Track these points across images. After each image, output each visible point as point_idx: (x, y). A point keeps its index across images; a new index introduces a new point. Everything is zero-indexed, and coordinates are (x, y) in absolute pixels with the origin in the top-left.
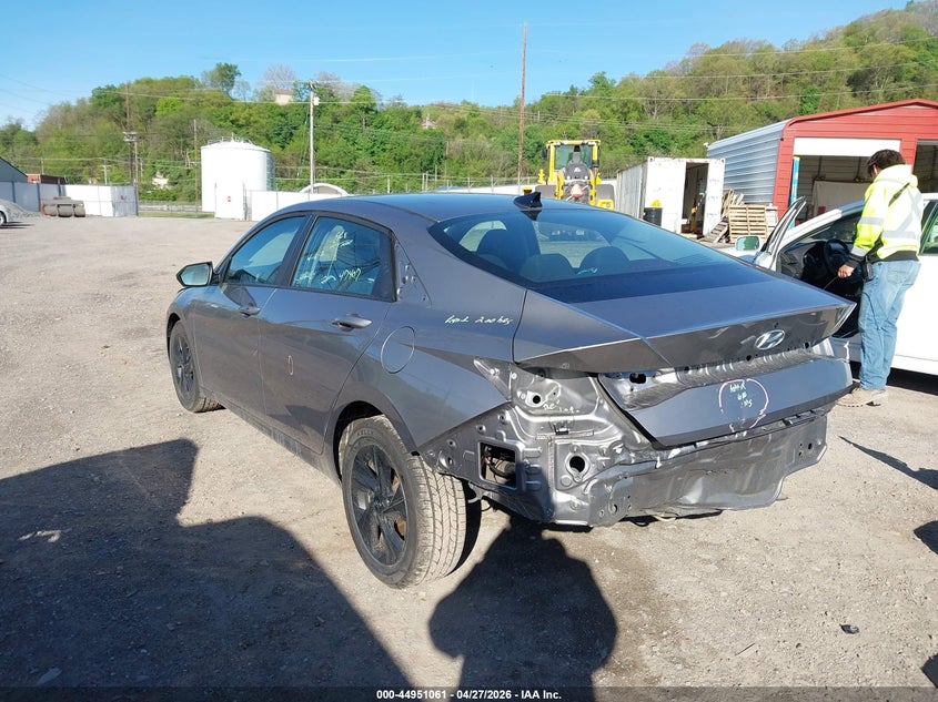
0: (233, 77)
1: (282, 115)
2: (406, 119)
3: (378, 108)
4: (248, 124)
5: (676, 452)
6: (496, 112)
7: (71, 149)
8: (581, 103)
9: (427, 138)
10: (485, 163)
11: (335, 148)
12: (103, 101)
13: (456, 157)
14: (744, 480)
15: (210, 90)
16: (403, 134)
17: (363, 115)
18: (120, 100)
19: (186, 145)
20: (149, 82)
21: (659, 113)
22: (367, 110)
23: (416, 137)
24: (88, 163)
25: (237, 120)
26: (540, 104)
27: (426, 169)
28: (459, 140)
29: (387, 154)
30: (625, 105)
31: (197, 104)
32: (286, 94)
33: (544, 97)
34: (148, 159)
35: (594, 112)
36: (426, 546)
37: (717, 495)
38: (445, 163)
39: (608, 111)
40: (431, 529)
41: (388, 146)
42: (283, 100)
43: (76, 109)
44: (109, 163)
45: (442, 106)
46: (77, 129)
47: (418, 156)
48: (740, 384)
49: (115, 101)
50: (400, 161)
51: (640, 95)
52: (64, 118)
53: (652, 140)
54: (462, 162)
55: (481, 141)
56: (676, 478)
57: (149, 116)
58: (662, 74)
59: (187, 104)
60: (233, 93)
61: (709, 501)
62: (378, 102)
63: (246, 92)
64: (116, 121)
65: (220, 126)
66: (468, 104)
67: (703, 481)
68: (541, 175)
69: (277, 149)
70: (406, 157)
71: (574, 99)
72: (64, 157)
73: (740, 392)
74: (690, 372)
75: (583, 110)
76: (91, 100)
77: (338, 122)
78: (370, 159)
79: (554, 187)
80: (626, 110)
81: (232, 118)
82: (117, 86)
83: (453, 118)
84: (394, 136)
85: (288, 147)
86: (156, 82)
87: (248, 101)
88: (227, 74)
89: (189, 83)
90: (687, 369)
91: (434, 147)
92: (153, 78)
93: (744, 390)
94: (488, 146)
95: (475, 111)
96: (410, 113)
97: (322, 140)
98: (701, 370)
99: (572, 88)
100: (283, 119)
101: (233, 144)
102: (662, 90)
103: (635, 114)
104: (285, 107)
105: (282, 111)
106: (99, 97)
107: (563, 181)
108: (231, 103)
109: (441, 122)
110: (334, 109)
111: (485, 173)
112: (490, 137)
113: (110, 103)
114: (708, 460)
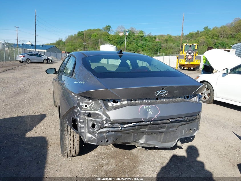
0: (110, 29)
1: (121, 38)
2: (152, 39)
3: (145, 36)
4: (112, 40)
5: (126, 126)
6: (176, 38)
7: (72, 45)
8: (200, 35)
9: (157, 44)
10: (172, 50)
11: (133, 46)
12: (80, 34)
13: (164, 49)
14: (161, 138)
15: (104, 31)
16: (151, 43)
17: (141, 38)
18: (83, 34)
19: (98, 45)
20: (90, 30)
21: (223, 37)
22: (142, 37)
23: (154, 43)
24: (76, 49)
25: (110, 39)
26: (189, 35)
27: (156, 52)
28: (166, 44)
29: (146, 48)
30: (213, 35)
31: (101, 35)
32: (122, 33)
33: (190, 33)
34: (89, 48)
35: (204, 37)
36: (66, 146)
37: (151, 141)
38: (161, 50)
39: (208, 37)
40: (67, 141)
41: (146, 46)
42: (121, 34)
43: (74, 36)
44: (80, 49)
45: (162, 36)
46: (74, 41)
47: (154, 48)
48: (149, 106)
49: (82, 35)
50: (149, 50)
51: (218, 32)
52: (71, 39)
53: (221, 45)
54: (166, 50)
55: (171, 44)
56: (134, 135)
57: (90, 38)
58: (225, 26)
59: (98, 35)
60: (109, 33)
61: (148, 143)
62: (145, 35)
63: (112, 32)
64: (82, 39)
65: (106, 41)
66: (169, 35)
67: (146, 136)
68: (181, 53)
69: (119, 46)
70: (151, 49)
71: (198, 34)
72: (70, 48)
73: (148, 109)
74: (133, 101)
75: (201, 36)
76: (77, 34)
77: (134, 40)
78: (141, 49)
79: (184, 56)
80: (213, 36)
81: (109, 39)
82: (83, 31)
83: (164, 39)
84: (148, 43)
85: (121, 46)
86: (92, 30)
87: (113, 35)
88: (108, 28)
89: (99, 30)
90: (132, 100)
91: (158, 46)
92: (91, 29)
93: (150, 108)
94: (173, 46)
95: (170, 37)
96: (153, 37)
97: (130, 44)
98: (137, 101)
99: (198, 31)
100: (121, 39)
101: (108, 45)
102: (225, 31)
103: (216, 38)
104: (122, 36)
105: (121, 37)
106: (79, 34)
107: (186, 54)
108: (109, 35)
109: (161, 40)
110: (134, 37)
111: (172, 53)
112: (174, 43)
113: (81, 35)
114: (144, 130)
